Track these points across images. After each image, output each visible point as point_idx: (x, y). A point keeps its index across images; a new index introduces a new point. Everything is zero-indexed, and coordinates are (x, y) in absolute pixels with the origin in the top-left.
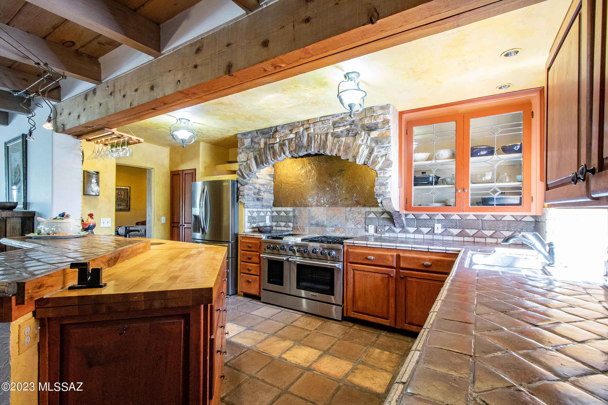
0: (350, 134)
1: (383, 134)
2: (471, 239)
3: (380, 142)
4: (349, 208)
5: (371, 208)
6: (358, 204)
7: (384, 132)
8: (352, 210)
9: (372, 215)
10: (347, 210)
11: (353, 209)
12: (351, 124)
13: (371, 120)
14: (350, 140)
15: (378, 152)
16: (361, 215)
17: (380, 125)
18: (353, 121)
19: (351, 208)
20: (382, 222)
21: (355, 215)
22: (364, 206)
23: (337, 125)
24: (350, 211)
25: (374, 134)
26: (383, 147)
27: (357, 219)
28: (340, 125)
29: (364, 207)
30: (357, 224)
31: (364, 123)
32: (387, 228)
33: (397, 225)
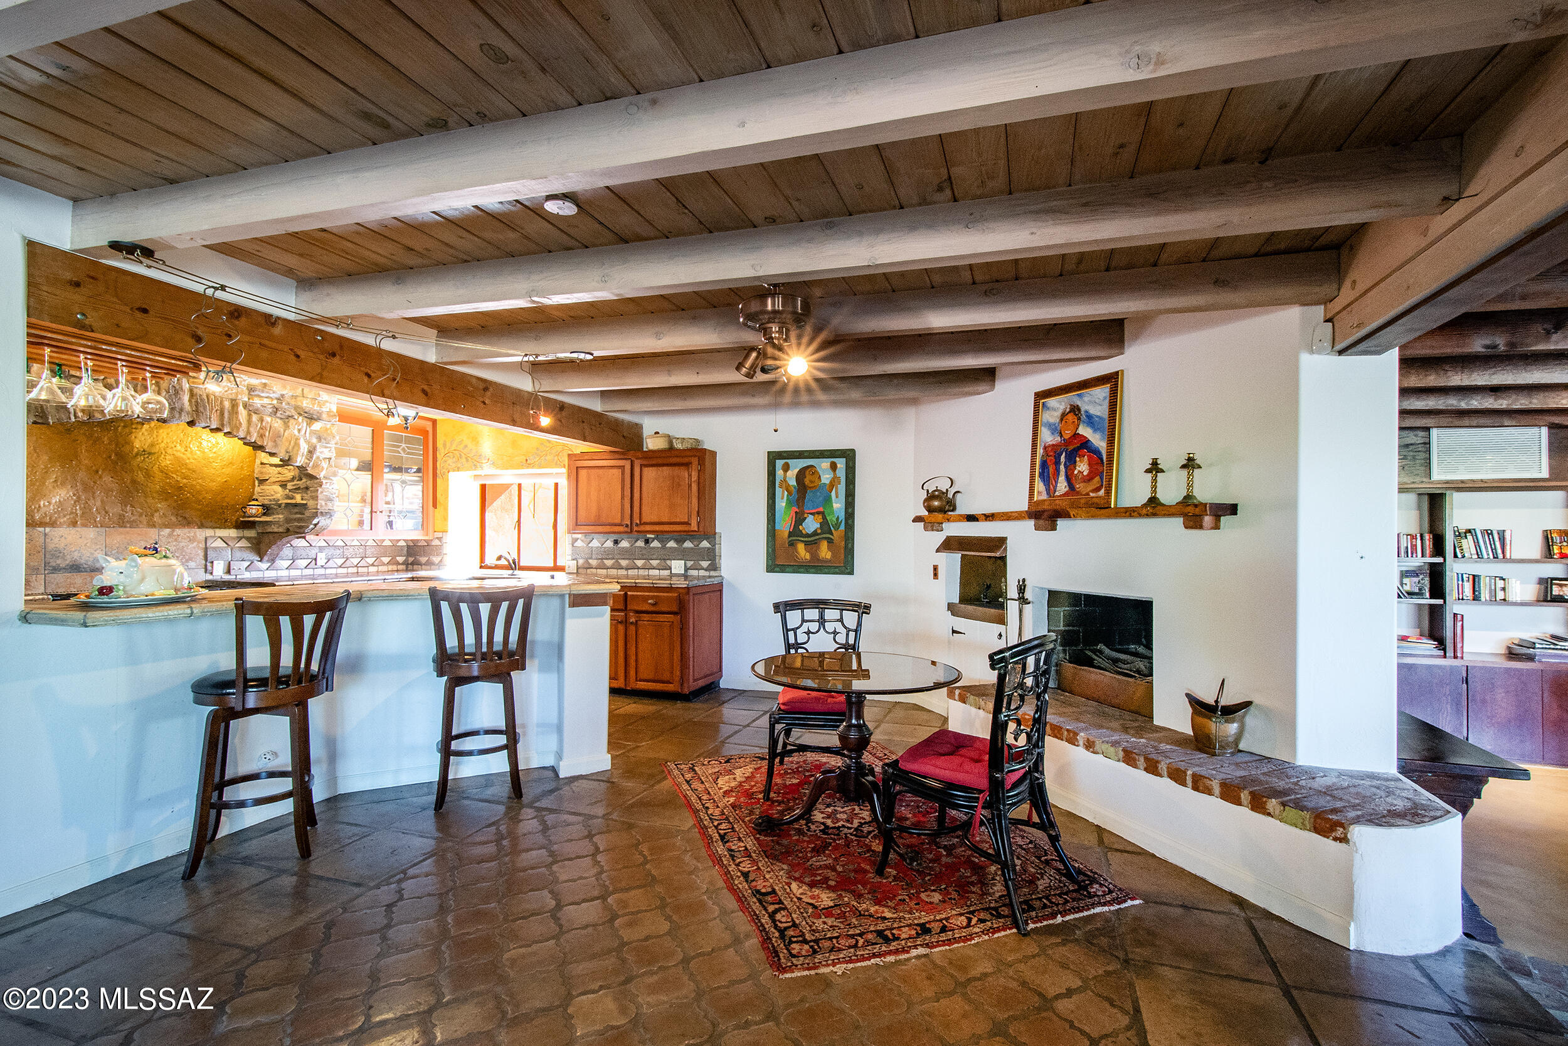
0: (278, 415)
1: (327, 430)
2: (354, 570)
3: (325, 439)
4: (168, 531)
5: (217, 531)
6: (187, 523)
7: (328, 426)
8: (175, 533)
9: (219, 543)
10: (162, 533)
11: (178, 531)
12: (278, 399)
13: (314, 404)
14: (278, 424)
15: (321, 452)
16: (195, 544)
17: (324, 416)
18: (283, 396)
19: (173, 531)
20: (238, 554)
21: (182, 544)
22: (202, 526)
23: (256, 393)
24: (170, 535)
25: (317, 426)
26: (326, 447)
27: (188, 551)
28: (262, 395)
29: (199, 528)
30: (187, 561)
31: (299, 404)
32: (247, 563)
33: (266, 558)
